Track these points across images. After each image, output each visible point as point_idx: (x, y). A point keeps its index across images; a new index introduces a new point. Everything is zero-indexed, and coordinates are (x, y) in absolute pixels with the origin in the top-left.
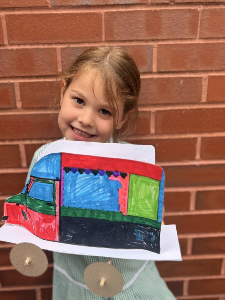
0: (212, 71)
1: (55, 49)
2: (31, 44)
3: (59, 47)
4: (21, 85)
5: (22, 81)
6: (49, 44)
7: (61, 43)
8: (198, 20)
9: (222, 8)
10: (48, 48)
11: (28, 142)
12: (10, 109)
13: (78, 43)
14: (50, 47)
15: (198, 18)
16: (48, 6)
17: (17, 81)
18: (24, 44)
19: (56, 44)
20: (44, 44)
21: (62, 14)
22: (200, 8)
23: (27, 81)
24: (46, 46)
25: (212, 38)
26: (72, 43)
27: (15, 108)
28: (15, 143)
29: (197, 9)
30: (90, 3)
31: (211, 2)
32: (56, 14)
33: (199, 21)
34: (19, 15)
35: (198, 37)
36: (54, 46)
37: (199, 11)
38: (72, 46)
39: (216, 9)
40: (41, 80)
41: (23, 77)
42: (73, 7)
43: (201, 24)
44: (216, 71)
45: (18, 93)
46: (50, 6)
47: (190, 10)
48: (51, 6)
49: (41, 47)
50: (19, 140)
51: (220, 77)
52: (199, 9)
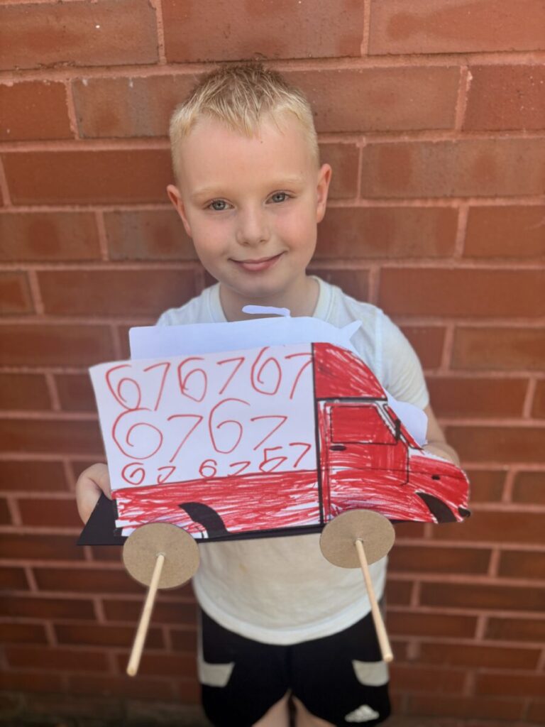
0: (387, 259)
1: (93, 214)
2: (50, 205)
3: (99, 211)
4: (41, 275)
5: (41, 268)
6: (82, 205)
7: (105, 204)
8: (357, 164)
9: (405, 143)
10: (81, 214)
11: (59, 371)
12: (25, 315)
13: (133, 204)
14: (84, 210)
15: (358, 160)
16: (73, 138)
17: (33, 269)
18: (40, 205)
19: (95, 204)
20: (73, 204)
21: (102, 153)
22: (362, 142)
23: (49, 268)
24: (77, 209)
25: (387, 199)
26: (122, 204)
27: (34, 313)
28: (39, 370)
29: (354, 145)
30: (150, 132)
31: (382, 132)
32: (90, 153)
33: (360, 167)
34: (25, 154)
35: (359, 196)
36: (91, 209)
37: (359, 149)
38: (123, 209)
39: (393, 143)
40: (74, 267)
41: (43, 262)
42: (118, 139)
43: (363, 171)
44: (397, 259)
45: (35, 287)
46: (77, 138)
47: (341, 146)
48: (80, 137)
49: (68, 209)
50: (44, 365)
51: (404, 270)
52: (358, 145)
